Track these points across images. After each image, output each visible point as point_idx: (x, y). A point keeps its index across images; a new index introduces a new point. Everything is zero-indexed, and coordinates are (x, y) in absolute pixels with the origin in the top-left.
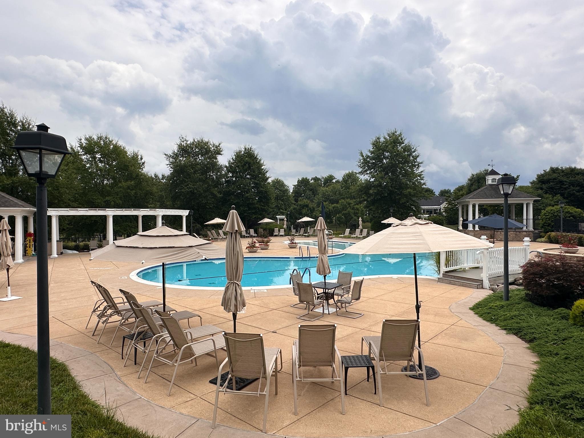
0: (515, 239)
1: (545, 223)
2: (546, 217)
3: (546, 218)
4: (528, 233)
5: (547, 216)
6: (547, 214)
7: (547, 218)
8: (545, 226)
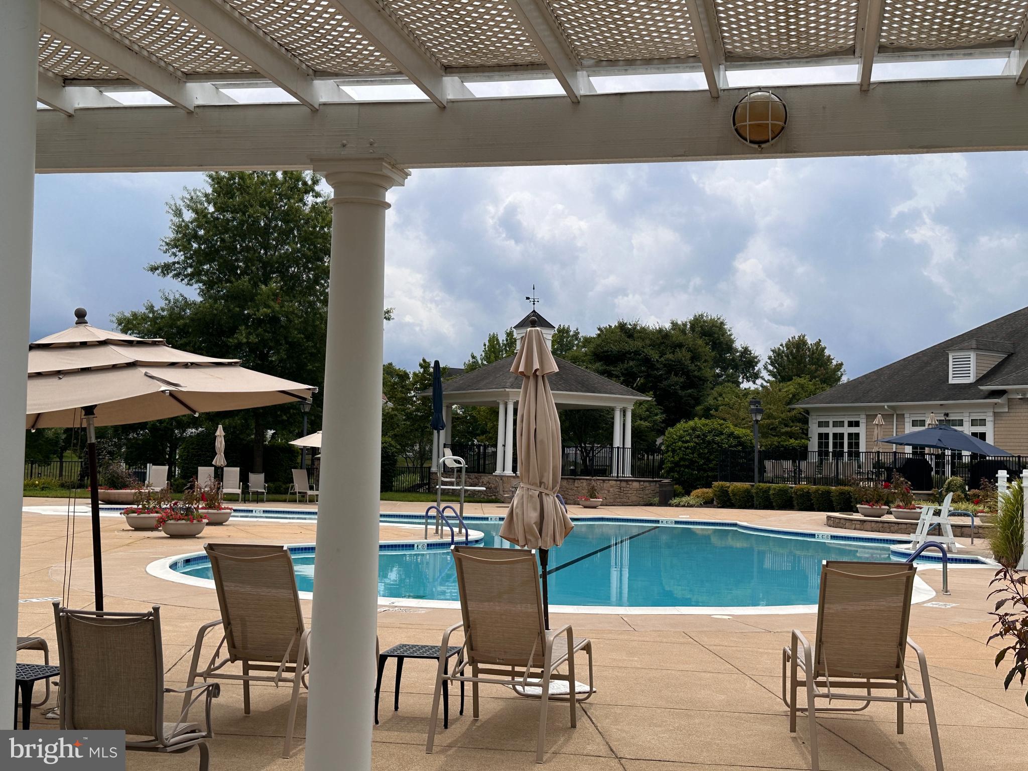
0: (619, 500)
1: (681, 459)
2: (686, 445)
3: (685, 447)
4: (642, 483)
5: (687, 442)
6: (688, 438)
7: (687, 448)
8: (681, 466)
